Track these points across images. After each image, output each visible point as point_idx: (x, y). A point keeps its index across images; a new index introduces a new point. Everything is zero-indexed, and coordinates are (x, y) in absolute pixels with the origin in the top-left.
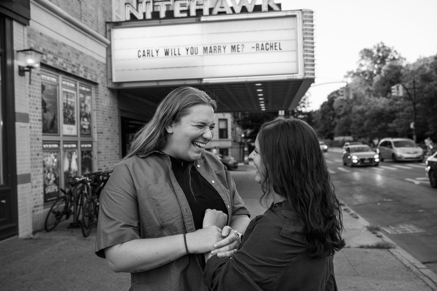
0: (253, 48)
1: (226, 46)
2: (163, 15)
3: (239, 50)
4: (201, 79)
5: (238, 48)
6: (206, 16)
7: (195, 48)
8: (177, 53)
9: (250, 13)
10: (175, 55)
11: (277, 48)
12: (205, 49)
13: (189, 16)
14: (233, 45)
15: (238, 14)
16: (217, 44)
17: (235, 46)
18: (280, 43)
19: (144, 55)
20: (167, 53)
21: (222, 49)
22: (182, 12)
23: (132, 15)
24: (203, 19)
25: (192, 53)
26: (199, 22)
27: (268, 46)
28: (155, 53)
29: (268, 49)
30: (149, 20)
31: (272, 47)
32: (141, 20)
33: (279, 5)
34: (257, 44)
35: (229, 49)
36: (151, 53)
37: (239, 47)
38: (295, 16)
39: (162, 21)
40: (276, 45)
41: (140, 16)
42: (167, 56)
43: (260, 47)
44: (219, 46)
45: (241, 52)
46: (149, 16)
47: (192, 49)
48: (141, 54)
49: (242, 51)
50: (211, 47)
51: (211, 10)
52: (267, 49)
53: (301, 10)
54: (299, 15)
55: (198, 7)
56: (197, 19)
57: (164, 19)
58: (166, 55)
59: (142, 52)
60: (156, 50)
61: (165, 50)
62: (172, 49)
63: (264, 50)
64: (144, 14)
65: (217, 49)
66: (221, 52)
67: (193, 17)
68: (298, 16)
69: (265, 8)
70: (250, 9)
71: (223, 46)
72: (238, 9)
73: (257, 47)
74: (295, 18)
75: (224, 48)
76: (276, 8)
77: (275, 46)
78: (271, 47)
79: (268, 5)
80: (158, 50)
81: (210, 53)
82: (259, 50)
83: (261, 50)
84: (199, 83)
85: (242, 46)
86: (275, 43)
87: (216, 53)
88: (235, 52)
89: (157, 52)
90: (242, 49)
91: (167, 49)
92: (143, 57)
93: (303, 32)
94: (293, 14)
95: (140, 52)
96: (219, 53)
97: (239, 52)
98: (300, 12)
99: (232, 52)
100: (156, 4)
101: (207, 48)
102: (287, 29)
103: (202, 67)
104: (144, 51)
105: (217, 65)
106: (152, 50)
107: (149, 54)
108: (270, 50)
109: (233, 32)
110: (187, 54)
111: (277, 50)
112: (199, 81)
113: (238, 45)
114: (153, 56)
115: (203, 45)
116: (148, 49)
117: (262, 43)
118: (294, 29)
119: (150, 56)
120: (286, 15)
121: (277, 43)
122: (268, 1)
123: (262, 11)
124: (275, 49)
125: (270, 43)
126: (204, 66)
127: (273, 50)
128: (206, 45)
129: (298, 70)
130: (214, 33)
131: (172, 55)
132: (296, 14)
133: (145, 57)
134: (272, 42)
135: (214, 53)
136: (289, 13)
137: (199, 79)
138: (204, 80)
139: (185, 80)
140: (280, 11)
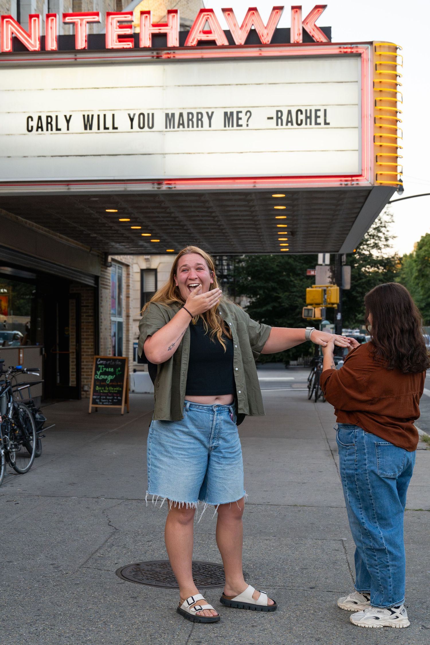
0: (272, 118)
1: (213, 113)
2: (81, 43)
3: (240, 122)
4: (159, 182)
5: (238, 119)
6: (174, 48)
7: (148, 114)
8: (109, 124)
9: (266, 46)
10: (106, 128)
11: (321, 120)
12: (169, 118)
13: (137, 47)
14: (229, 111)
15: (240, 46)
16: (195, 108)
17: (232, 113)
18: (325, 111)
19: (40, 127)
20: (88, 124)
21: (205, 119)
22: (121, 38)
23: (15, 41)
24: (164, 55)
25: (142, 126)
26: (158, 60)
27: (302, 117)
28: (62, 123)
29: (302, 121)
30: (52, 52)
31: (310, 117)
32: (35, 53)
33: (327, 31)
34: (277, 112)
35: (218, 119)
36: (54, 123)
37: (240, 115)
38: (359, 55)
39: (79, 56)
40: (319, 113)
41: (33, 45)
42: (88, 131)
43: (284, 118)
44: (198, 113)
45: (244, 126)
46: (52, 45)
47: (142, 116)
48: (34, 124)
49: (247, 125)
50: (181, 115)
51: (184, 35)
52: (299, 122)
53: (371, 43)
54: (367, 53)
55: (156, 30)
56: (155, 54)
57: (83, 51)
58: (86, 128)
59: (36, 119)
60: (65, 116)
61: (84, 116)
62: (99, 116)
63: (292, 125)
64: (43, 40)
65: (195, 120)
66: (202, 126)
67: (146, 49)
68: (364, 56)
69: (296, 37)
70: (266, 37)
71: (207, 113)
72: (240, 38)
73: (278, 118)
74: (359, 59)
75: (210, 118)
76: (319, 37)
77: (317, 117)
78: (307, 117)
79: (304, 30)
80: (70, 116)
81: (178, 127)
82: (282, 125)
83: (287, 125)
84: (156, 189)
85: (246, 115)
86: (316, 111)
87: (193, 127)
88: (233, 126)
89: (68, 121)
90: (248, 121)
91: (88, 116)
92: (37, 130)
93: (375, 89)
94: (354, 50)
95: (32, 120)
96: (198, 126)
97: (241, 126)
98: (368, 48)
99: (225, 126)
100: (68, 20)
101: (173, 115)
102: (342, 82)
103: (162, 156)
104: (40, 118)
105: (194, 153)
106: (57, 117)
107: (49, 125)
108: (306, 124)
109: (229, 85)
110: (132, 128)
111: (320, 124)
112: (156, 186)
113: (238, 113)
114: (60, 130)
115: (165, 109)
116: (49, 114)
117: (289, 108)
118: (357, 82)
119: (52, 130)
120: (340, 53)
121: (319, 110)
122: (303, 22)
123: (292, 41)
124: (316, 123)
125: (306, 111)
126: (165, 154)
127: (311, 124)
128: (172, 109)
129: (363, 169)
130: (188, 86)
131: (99, 129)
132: (360, 51)
133: (42, 130)
134: (311, 109)
135: (188, 127)
136: (346, 48)
137: (156, 182)
138: (166, 182)
139: (126, 182)
140: (329, 43)
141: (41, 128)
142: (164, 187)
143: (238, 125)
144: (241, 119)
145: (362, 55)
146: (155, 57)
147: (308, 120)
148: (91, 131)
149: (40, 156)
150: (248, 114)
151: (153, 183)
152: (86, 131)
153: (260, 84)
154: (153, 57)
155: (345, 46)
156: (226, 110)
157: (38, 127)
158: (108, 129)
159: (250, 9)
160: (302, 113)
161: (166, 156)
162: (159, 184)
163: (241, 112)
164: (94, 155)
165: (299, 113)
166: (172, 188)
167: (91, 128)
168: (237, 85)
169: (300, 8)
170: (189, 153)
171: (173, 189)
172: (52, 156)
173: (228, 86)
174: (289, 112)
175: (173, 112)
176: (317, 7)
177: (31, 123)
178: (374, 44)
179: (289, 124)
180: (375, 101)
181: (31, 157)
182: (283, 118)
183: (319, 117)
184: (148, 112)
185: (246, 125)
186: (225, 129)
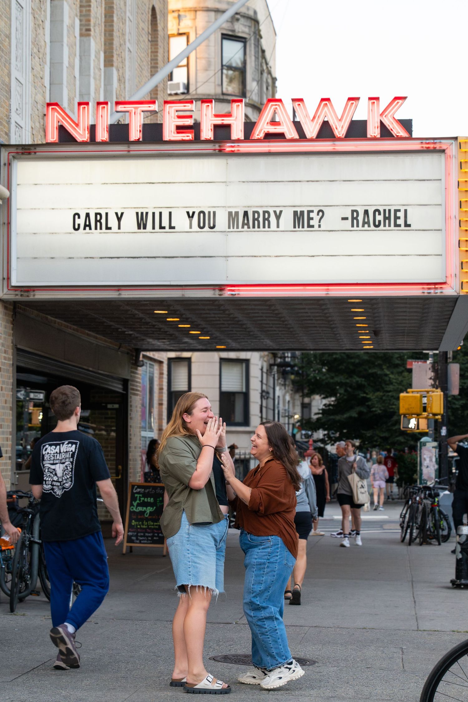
0: (346, 219)
1: (281, 212)
2: (135, 134)
3: (312, 223)
4: (221, 287)
5: (310, 219)
6: (238, 141)
7: (209, 213)
8: (165, 223)
9: (340, 139)
10: (161, 227)
11: (401, 222)
12: (232, 217)
13: (197, 139)
14: (299, 210)
15: (311, 140)
16: (262, 207)
17: (302, 213)
18: (406, 211)
19: (87, 225)
20: (141, 223)
21: (273, 219)
22: (180, 129)
23: (62, 129)
24: (228, 147)
25: (202, 225)
26: (221, 153)
27: (380, 218)
28: (113, 221)
29: (380, 221)
30: (103, 143)
31: (389, 218)
32: (84, 143)
33: (407, 124)
34: (353, 211)
35: (287, 219)
36: (103, 221)
37: (312, 215)
38: (443, 151)
39: (133, 148)
40: (398, 214)
41: (82, 135)
42: (142, 230)
43: (361, 218)
44: (264, 212)
45: (316, 227)
46: (102, 135)
47: (202, 215)
48: (81, 221)
49: (320, 226)
50: (246, 213)
51: (249, 126)
52: (377, 223)
53: (456, 138)
54: (452, 149)
55: (219, 121)
56: (217, 147)
57: (137, 142)
58: (139, 228)
59: (83, 217)
60: (117, 214)
61: (137, 213)
62: (154, 214)
63: (369, 226)
64: (93, 129)
65: (261, 219)
66: (269, 227)
67: (207, 141)
68: (448, 152)
69: (373, 130)
70: (340, 130)
71: (275, 212)
72: (311, 130)
73: (353, 218)
74: (443, 155)
75: (278, 217)
76: (398, 131)
77: (397, 218)
78: (385, 218)
79: (381, 123)
80: (122, 214)
81: (243, 227)
82: (358, 226)
83: (363, 226)
84: (218, 296)
85: (318, 214)
86: (396, 211)
87: (259, 227)
88: (303, 227)
89: (119, 219)
90: (320, 222)
91: (142, 213)
92: (85, 229)
93: (459, 189)
94: (438, 146)
95: (79, 217)
96: (264, 227)
97: (313, 226)
98: (453, 143)
99: (295, 227)
100: (120, 108)
101: (237, 213)
102: (424, 180)
103: (224, 259)
104: (88, 215)
105: (260, 256)
106: (107, 214)
107: (98, 224)
108: (385, 226)
109: (300, 181)
110: (191, 227)
111: (400, 226)
112: (217, 292)
113: (309, 212)
114: (110, 228)
115: (228, 207)
116: (98, 211)
117: (366, 208)
118: (440, 180)
119: (101, 228)
120: (422, 149)
121: (399, 210)
122: (381, 115)
123: (369, 136)
124: (396, 225)
125: (385, 211)
126: (228, 257)
127: (390, 226)
128: (236, 207)
129: (448, 276)
130: (254, 182)
131: (154, 228)
132: (444, 147)
133: (90, 229)
134: (390, 208)
135: (254, 227)
136: (428, 143)
137: (217, 287)
138: (228, 288)
139: (184, 288)
140: (410, 138)
141: (90, 226)
142: (227, 294)
143: (309, 226)
144: (312, 219)
145: (446, 151)
146: (217, 151)
147: (387, 221)
148: (144, 231)
149: (88, 258)
150: (321, 214)
151: (214, 289)
152: (139, 231)
153: (333, 181)
154: (215, 150)
155: (428, 141)
156: (296, 209)
157: (85, 226)
158: (164, 228)
159: (323, 100)
160: (380, 214)
161: (229, 259)
162: (221, 290)
163: (312, 211)
164: (148, 257)
165: (377, 213)
166: (235, 294)
167: (145, 228)
168: (308, 181)
169: (377, 99)
170: (255, 256)
171: (236, 296)
172: (101, 258)
173: (298, 183)
174: (366, 212)
175: (237, 210)
176: (396, 98)
177: (78, 221)
178: (459, 140)
179: (366, 225)
180: (460, 201)
181: (78, 258)
182: (359, 218)
183: (399, 218)
184: (209, 210)
185: (317, 226)
186: (295, 229)
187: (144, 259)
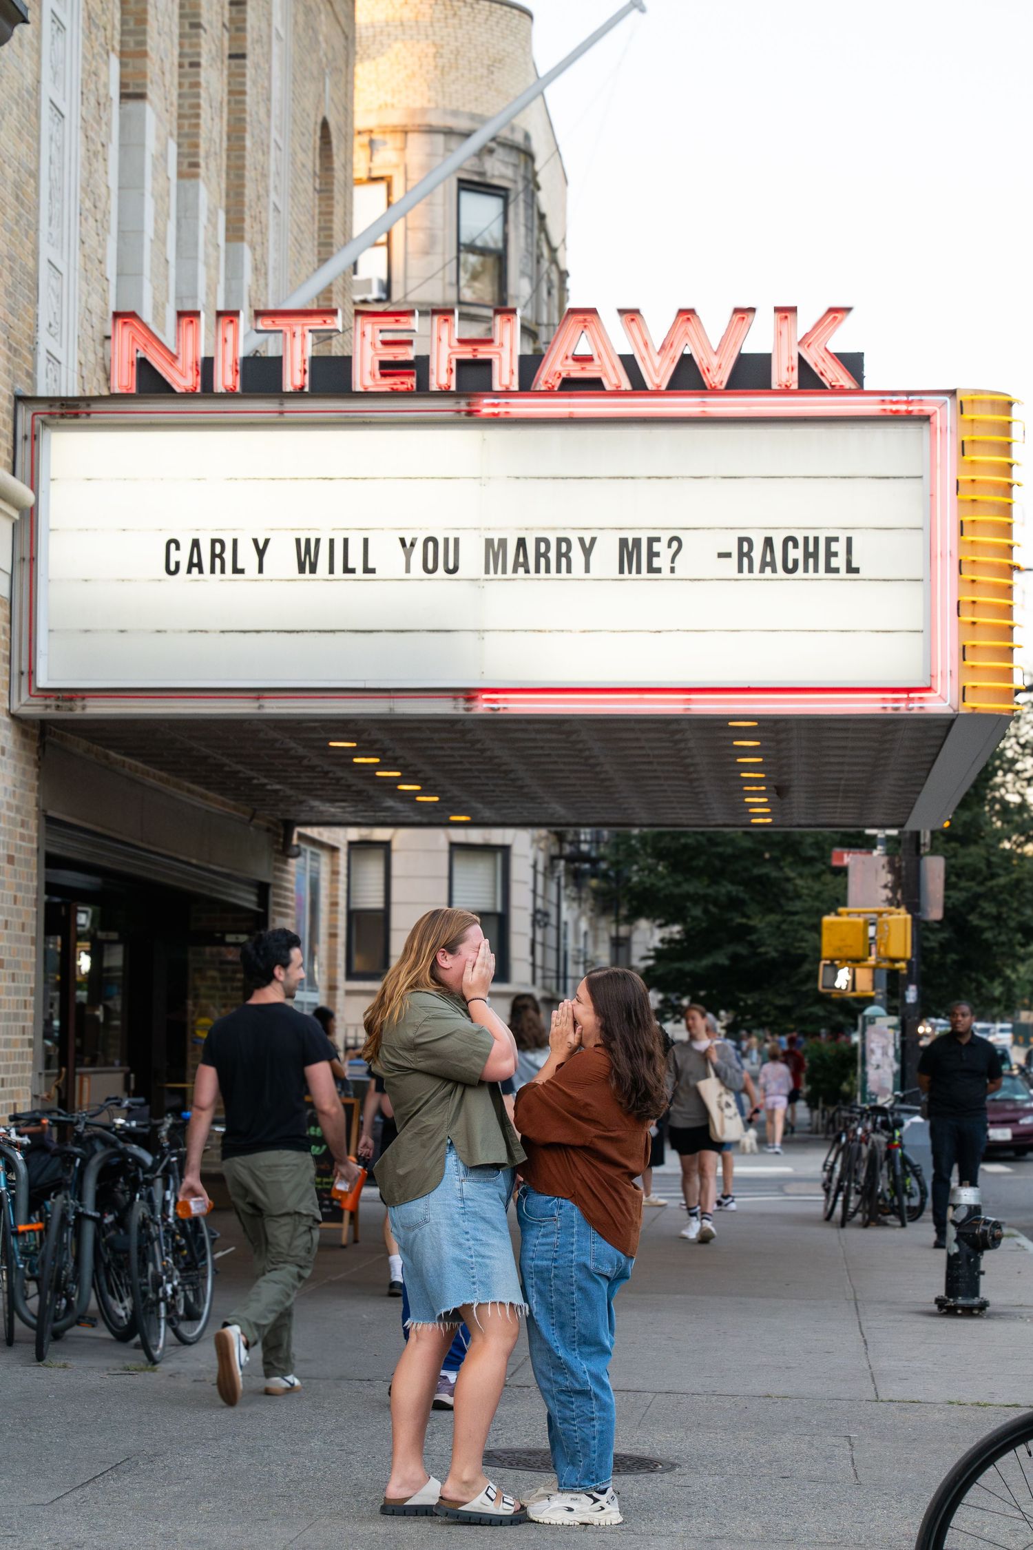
0: (728, 555)
1: (593, 540)
2: (294, 376)
3: (656, 563)
4: (469, 694)
5: (652, 555)
6: (507, 393)
7: (446, 540)
8: (356, 561)
9: (715, 392)
10: (347, 570)
11: (839, 562)
12: (494, 551)
13: (422, 390)
14: (630, 536)
15: (657, 393)
16: (554, 529)
17: (637, 542)
18: (849, 540)
20: (306, 559)
21: (577, 554)
22: (388, 368)
23: (143, 365)
24: (486, 407)
25: (430, 566)
26: (471, 418)
27: (796, 554)
28: (247, 558)
29: (796, 562)
30: (230, 395)
31: (815, 555)
32: (189, 395)
33: (853, 363)
34: (741, 540)
35: (606, 555)
36: (228, 556)
37: (656, 547)
38: (926, 419)
39: (290, 405)
40: (834, 547)
41: (183, 379)
42: (307, 575)
43: (757, 555)
44: (560, 541)
45: (666, 572)
46: (225, 378)
47: (431, 545)
48: (182, 556)
49: (672, 570)
50: (521, 543)
51: (529, 366)
52: (790, 565)
53: (953, 393)
54: (945, 414)
55: (467, 354)
56: (463, 405)
57: (299, 394)
58: (302, 569)
59: (186, 546)
60: (255, 541)
61: (298, 541)
62: (332, 541)
63: (774, 571)
64: (207, 367)
65: (552, 555)
66: (569, 571)
67: (444, 393)
68: (937, 420)
69: (783, 374)
70: (718, 375)
71: (581, 540)
72: (657, 372)
73: (741, 555)
74: (926, 426)
75: (587, 552)
76: (835, 375)
77: (830, 554)
78: (807, 555)
79: (801, 358)
80: (267, 541)
81: (515, 571)
82: (751, 570)
83: (762, 571)
84: (462, 712)
85: (669, 546)
86: (829, 540)
87: (548, 570)
88: (639, 571)
89: (261, 553)
90: (673, 562)
91: (308, 541)
92: (189, 571)
93: (960, 496)
94: (914, 408)
95: (178, 548)
96: (559, 570)
97: (658, 570)
98: (946, 402)
99: (621, 571)
100: (265, 323)
101: (503, 542)
102: (888, 478)
103: (476, 635)
104: (196, 543)
105: (550, 631)
106: (235, 542)
107: (218, 561)
108: (806, 570)
109: (632, 478)
110: (408, 570)
111: (837, 570)
112: (462, 704)
113: (651, 541)
114: (242, 571)
115: (485, 529)
116: (217, 536)
117: (769, 534)
118: (921, 477)
119: (223, 571)
120: (883, 414)
121: (836, 539)
122: (800, 343)
123: (775, 386)
124: (829, 569)
125: (806, 539)
126: (484, 631)
127: (816, 570)
128: (500, 529)
129: (934, 674)
130: (538, 478)
131: (331, 571)
132: (928, 409)
133: (201, 571)
134: (816, 535)
135: (537, 571)
136: (897, 402)
137: (462, 694)
138: (485, 696)
139: (393, 694)
140: (859, 390)
141: (199, 565)
142: (481, 707)
143: (651, 569)
144: (657, 555)
145: (932, 419)
146: (463, 413)
147: (811, 561)
148: (313, 576)
149: (195, 631)
150: (675, 544)
151: (455, 698)
152: (302, 576)
153: (701, 477)
154: (459, 411)
155: (895, 398)
156: (624, 535)
157: (191, 565)
158: (353, 571)
159: (682, 312)
160: (796, 546)
161: (486, 635)
162: (470, 699)
163: (658, 540)
164: (319, 631)
165: (790, 544)
166: (499, 709)
167: (313, 570)
168: (649, 478)
169: (793, 310)
170: (539, 631)
171: (501, 712)
172: (223, 632)
173: (629, 480)
174: (768, 542)
175: (503, 536)
176: (832, 310)
177: (175, 556)
178: (960, 397)
179: (768, 569)
180: (962, 522)
181: (174, 631)
182: (753, 554)
183: (835, 554)
184: (446, 536)
185: (669, 570)
186: (622, 576)
187: (312, 634)
